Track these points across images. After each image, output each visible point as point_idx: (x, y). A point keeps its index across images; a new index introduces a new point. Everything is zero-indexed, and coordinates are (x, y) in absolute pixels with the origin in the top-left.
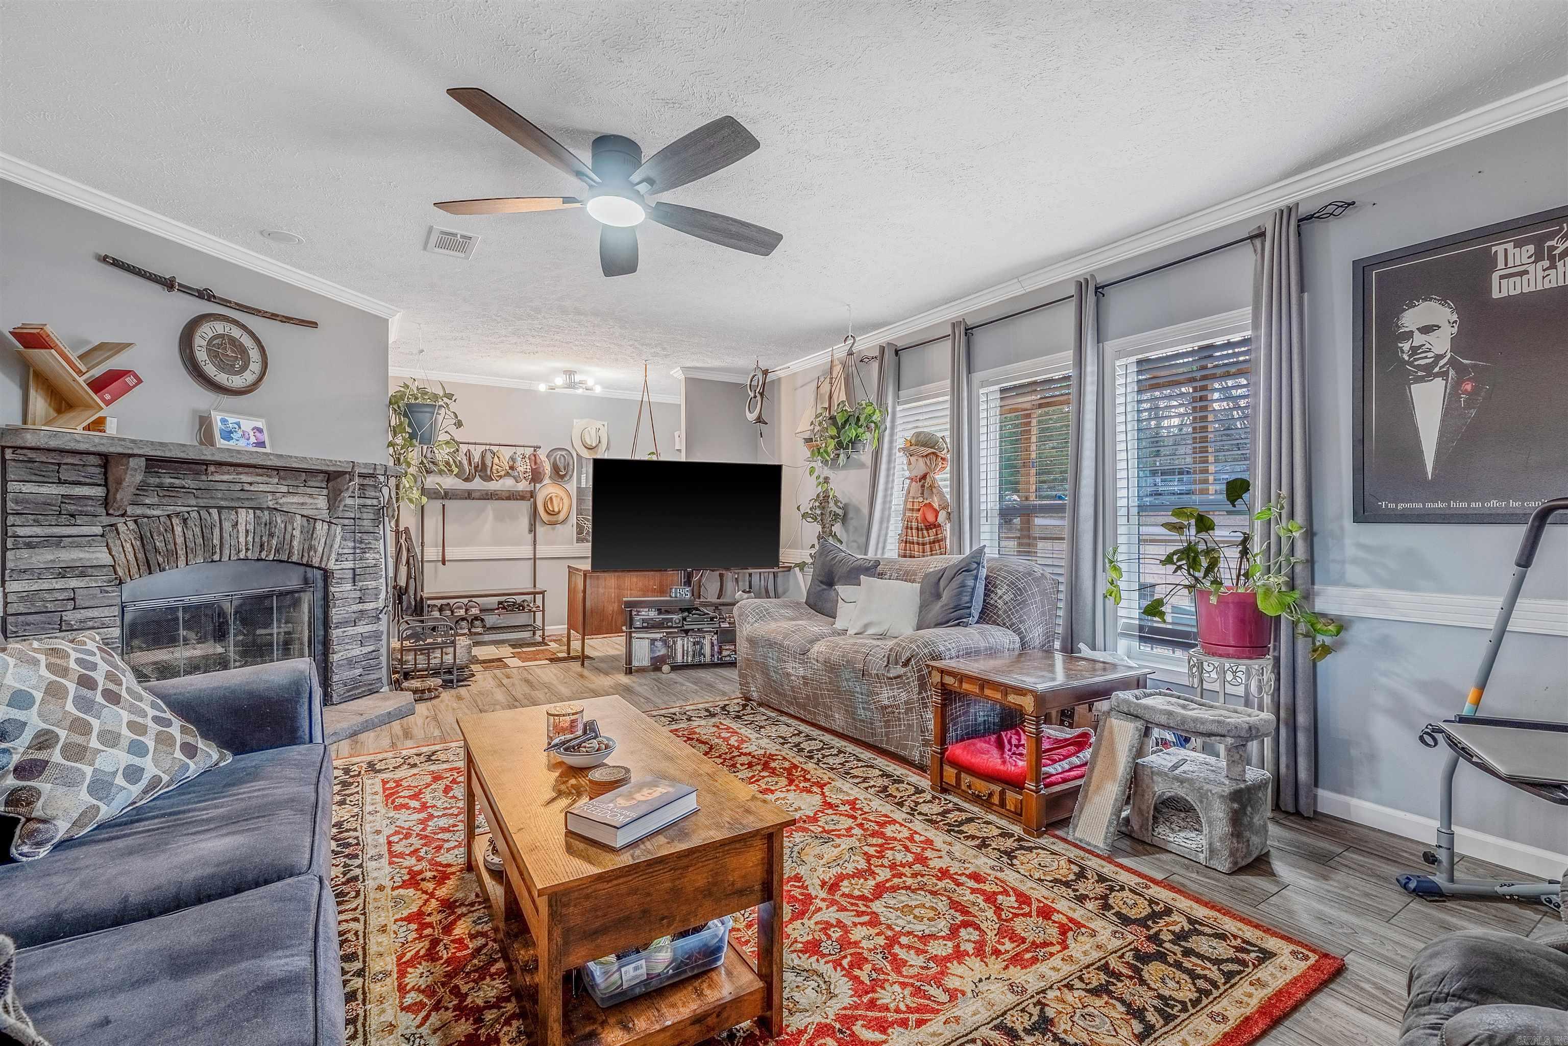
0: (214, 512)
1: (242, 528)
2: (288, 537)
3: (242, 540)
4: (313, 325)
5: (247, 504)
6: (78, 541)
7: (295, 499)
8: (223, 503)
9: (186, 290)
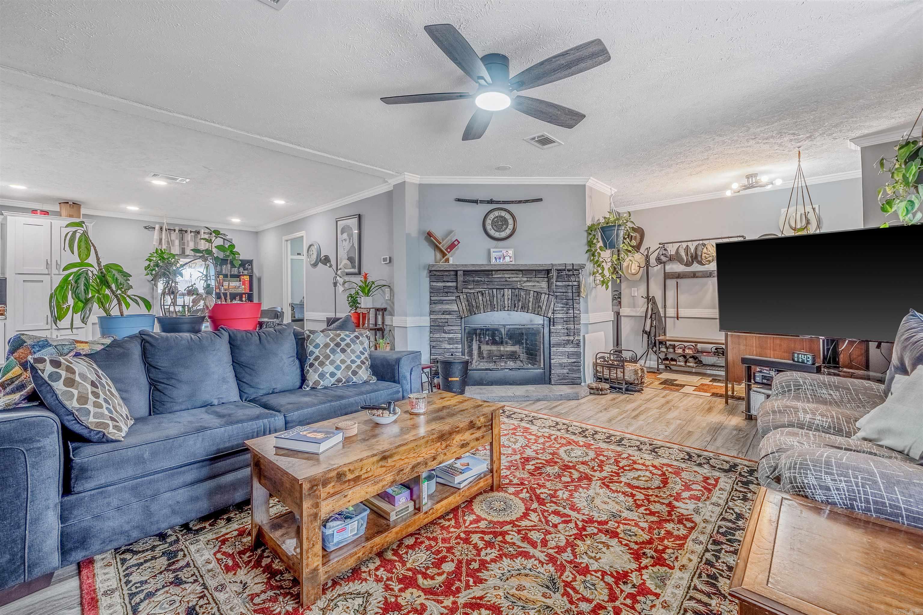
0: (495, 291)
1: (506, 297)
2: (527, 301)
3: (506, 302)
4: (540, 200)
5: (507, 287)
6: (448, 302)
7: (530, 284)
8: (497, 287)
9: (482, 202)
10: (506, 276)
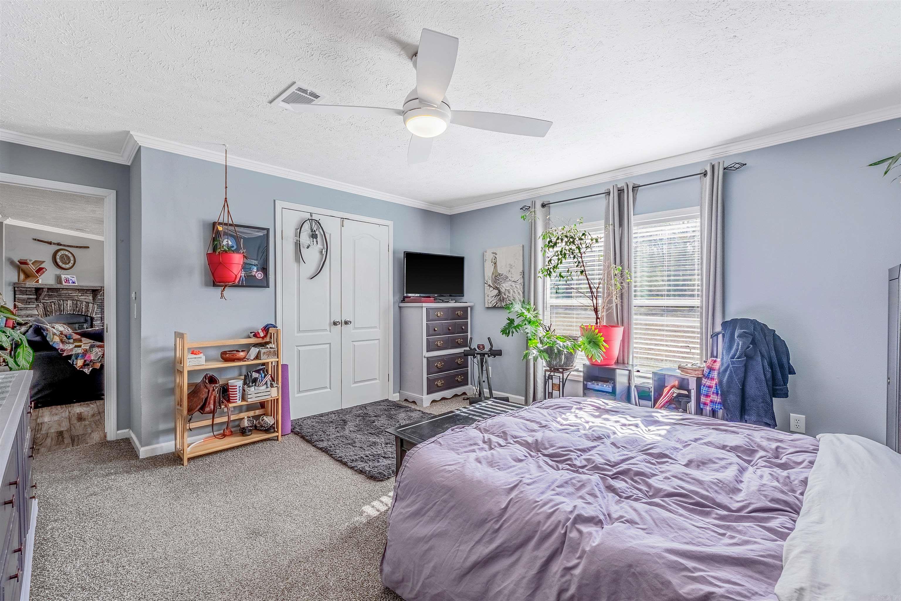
0: (62, 301)
1: (69, 305)
2: (81, 308)
3: (69, 308)
4: (88, 247)
5: (70, 299)
6: (32, 309)
7: (83, 297)
8: (64, 299)
9: (54, 244)
10: (69, 292)
